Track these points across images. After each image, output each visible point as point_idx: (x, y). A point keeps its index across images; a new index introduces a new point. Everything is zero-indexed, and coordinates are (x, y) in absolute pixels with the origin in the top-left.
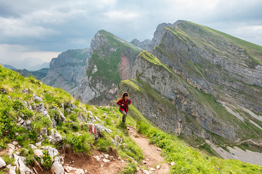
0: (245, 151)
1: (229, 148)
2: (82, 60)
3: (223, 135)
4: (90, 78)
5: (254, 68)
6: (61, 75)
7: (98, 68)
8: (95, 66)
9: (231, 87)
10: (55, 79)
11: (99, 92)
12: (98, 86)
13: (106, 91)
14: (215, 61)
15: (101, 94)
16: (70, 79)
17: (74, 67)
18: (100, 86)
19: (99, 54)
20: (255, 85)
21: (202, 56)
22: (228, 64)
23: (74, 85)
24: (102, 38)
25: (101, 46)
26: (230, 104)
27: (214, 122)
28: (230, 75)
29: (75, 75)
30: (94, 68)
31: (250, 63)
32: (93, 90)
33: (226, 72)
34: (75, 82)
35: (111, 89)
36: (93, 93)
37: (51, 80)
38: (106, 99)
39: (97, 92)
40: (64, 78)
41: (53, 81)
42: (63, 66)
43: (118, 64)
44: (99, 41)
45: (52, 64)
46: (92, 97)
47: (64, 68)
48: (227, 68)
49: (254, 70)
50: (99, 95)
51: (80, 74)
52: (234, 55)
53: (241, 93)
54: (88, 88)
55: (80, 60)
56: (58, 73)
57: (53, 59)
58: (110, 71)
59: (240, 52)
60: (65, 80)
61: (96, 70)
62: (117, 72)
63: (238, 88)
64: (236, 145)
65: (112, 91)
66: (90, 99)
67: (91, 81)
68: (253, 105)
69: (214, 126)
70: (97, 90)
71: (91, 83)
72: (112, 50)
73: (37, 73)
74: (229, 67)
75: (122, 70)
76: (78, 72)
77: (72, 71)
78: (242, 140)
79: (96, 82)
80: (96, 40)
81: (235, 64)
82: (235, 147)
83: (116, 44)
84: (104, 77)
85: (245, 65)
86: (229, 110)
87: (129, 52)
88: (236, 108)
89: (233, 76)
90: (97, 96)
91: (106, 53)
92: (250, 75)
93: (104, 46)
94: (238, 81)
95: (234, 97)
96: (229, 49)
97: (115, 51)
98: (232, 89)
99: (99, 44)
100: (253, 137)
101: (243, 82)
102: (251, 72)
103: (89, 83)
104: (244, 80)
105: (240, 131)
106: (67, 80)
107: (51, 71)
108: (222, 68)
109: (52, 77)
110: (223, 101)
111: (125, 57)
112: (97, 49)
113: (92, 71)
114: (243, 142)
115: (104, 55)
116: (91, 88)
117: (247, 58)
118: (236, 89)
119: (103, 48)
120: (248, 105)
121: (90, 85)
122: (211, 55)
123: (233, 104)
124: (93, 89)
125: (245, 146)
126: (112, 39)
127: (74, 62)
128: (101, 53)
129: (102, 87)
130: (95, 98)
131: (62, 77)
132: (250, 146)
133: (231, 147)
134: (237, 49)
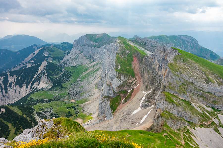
0: (201, 128)
1: (196, 128)
2: (97, 43)
3: (193, 122)
4: (117, 73)
5: (208, 83)
6: (82, 52)
7: (121, 66)
8: (119, 65)
9: (197, 94)
10: (78, 55)
11: (123, 81)
12: (122, 78)
13: (127, 80)
14: (190, 80)
15: (124, 82)
16: (89, 56)
17: (92, 48)
18: (123, 77)
19: (120, 56)
20: (208, 92)
21: (185, 79)
22: (197, 82)
23: (92, 61)
24: (120, 44)
25: (121, 50)
26: (197, 103)
27: (190, 117)
28: (197, 88)
29: (92, 53)
30: (119, 66)
31: (207, 80)
32: (119, 81)
33: (195, 86)
34: (93, 58)
35: (130, 79)
36: (120, 82)
37: (75, 56)
38: (127, 85)
39: (122, 82)
40: (84, 55)
41: (77, 57)
42: (83, 46)
43: (132, 62)
44: (119, 46)
45: (74, 44)
46: (119, 84)
47: (84, 47)
48: (196, 84)
49: (209, 85)
50: (123, 83)
51: (96, 53)
52: (199, 75)
53: (201, 96)
54: (116, 79)
55: (96, 43)
56: (79, 50)
57: (75, 40)
58: (128, 67)
59: (203, 73)
60: (85, 56)
61: (120, 67)
62: (132, 69)
63: (200, 94)
64: (198, 126)
65: (130, 81)
66: (118, 86)
67: (118, 75)
68: (206, 103)
69: (190, 119)
70: (122, 80)
71: (118, 76)
72: (127, 52)
73: (60, 46)
74: (197, 83)
75: (134, 67)
76: (95, 52)
77: (90, 51)
78: (201, 123)
79: (121, 75)
80: (117, 45)
81: (200, 81)
82: (198, 127)
83: (129, 48)
84: (125, 72)
85: (204, 82)
86: (196, 108)
87: (138, 54)
88: (199, 106)
89: (199, 88)
90: (122, 84)
91: (124, 55)
92: (206, 87)
93: (122, 50)
94: (201, 90)
95: (198, 99)
96: (197, 72)
97: (129, 53)
98: (198, 95)
99: (119, 49)
100: (205, 121)
101: (203, 91)
102: (207, 86)
103: (117, 76)
104: (203, 90)
105: (200, 119)
106: (87, 56)
107: (75, 49)
108: (194, 84)
109: (76, 54)
110: (194, 102)
111: (136, 57)
112: (119, 52)
113: (117, 68)
114: (201, 124)
115: (123, 56)
116: (118, 79)
117: (206, 77)
118: (200, 95)
119: (122, 51)
120: (204, 103)
121: (117, 78)
122: (189, 77)
123: (198, 103)
124: (120, 79)
125: (202, 126)
126: (127, 44)
127: (91, 44)
128: (121, 55)
129: (124, 78)
130: (121, 85)
131: (82, 53)
132: (204, 125)
133: (196, 127)
134: (201, 72)
